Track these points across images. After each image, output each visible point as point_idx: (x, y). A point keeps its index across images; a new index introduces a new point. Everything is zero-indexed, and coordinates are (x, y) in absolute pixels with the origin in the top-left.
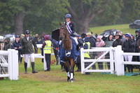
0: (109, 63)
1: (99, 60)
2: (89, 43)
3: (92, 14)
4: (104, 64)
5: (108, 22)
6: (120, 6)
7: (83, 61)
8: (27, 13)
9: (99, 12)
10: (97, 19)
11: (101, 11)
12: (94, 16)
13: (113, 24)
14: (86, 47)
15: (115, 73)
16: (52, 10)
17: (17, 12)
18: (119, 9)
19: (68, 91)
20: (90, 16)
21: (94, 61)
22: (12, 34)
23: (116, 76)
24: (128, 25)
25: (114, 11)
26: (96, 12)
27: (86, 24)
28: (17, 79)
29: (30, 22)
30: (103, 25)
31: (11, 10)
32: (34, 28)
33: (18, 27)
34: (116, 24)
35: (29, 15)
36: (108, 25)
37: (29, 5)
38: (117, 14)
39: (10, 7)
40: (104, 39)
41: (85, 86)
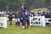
0: (40, 22)
1: (36, 21)
2: (33, 15)
3: (34, 4)
4: (38, 23)
5: (40, 7)
6: (44, 1)
7: (30, 21)
8: (10, 4)
9: (36, 3)
10: (36, 6)
11: (37, 3)
12: (34, 5)
13: (41, 8)
14: (31, 16)
15: (42, 26)
16: (19, 3)
17: (7, 3)
18: (44, 2)
19: (25, 32)
20: (33, 5)
21: (34, 21)
22: (5, 11)
23: (43, 27)
24: (47, 8)
25: (42, 3)
26: (35, 4)
27: (32, 8)
28: (6, 28)
29: (11, 7)
30: (38, 8)
31: (4, 3)
32: (13, 9)
33: (7, 9)
34: (43, 8)
35: (11, 4)
36: (40, 8)
37: (11, 1)
38: (43, 4)
39: (4, 2)
40: (38, 13)
41: (31, 31)
